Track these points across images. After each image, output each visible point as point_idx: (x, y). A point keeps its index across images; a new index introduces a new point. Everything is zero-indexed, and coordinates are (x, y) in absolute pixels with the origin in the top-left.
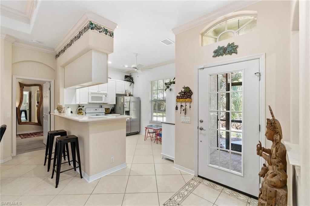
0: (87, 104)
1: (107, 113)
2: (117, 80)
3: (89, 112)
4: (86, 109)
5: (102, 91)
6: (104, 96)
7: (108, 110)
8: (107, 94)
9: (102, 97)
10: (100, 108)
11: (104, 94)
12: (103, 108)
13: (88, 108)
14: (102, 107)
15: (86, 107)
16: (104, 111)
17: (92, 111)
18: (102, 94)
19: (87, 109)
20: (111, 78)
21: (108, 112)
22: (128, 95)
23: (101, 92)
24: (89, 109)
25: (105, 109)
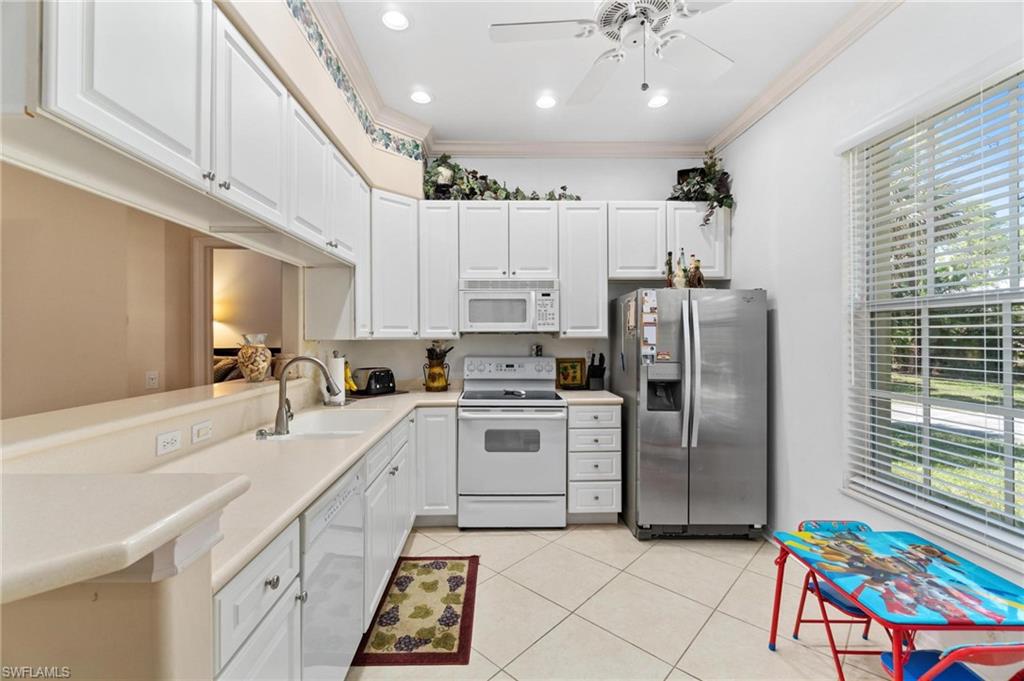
0: (451, 336)
1: (569, 381)
2: (614, 204)
3: (476, 375)
4: (462, 360)
5: (522, 269)
6: (533, 296)
7: (573, 367)
8: (551, 284)
9: (524, 301)
10: (531, 356)
11: (533, 285)
12: (550, 356)
13: (469, 356)
14: (544, 351)
15: (462, 354)
16: (553, 375)
17: (490, 369)
18: (524, 284)
19: (467, 361)
20: (578, 198)
21: (574, 378)
22: (679, 279)
23: (523, 275)
24: (477, 361)
25: (559, 362)
